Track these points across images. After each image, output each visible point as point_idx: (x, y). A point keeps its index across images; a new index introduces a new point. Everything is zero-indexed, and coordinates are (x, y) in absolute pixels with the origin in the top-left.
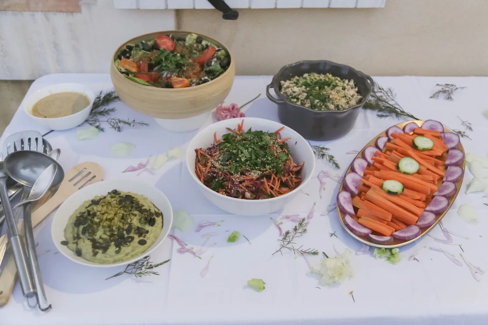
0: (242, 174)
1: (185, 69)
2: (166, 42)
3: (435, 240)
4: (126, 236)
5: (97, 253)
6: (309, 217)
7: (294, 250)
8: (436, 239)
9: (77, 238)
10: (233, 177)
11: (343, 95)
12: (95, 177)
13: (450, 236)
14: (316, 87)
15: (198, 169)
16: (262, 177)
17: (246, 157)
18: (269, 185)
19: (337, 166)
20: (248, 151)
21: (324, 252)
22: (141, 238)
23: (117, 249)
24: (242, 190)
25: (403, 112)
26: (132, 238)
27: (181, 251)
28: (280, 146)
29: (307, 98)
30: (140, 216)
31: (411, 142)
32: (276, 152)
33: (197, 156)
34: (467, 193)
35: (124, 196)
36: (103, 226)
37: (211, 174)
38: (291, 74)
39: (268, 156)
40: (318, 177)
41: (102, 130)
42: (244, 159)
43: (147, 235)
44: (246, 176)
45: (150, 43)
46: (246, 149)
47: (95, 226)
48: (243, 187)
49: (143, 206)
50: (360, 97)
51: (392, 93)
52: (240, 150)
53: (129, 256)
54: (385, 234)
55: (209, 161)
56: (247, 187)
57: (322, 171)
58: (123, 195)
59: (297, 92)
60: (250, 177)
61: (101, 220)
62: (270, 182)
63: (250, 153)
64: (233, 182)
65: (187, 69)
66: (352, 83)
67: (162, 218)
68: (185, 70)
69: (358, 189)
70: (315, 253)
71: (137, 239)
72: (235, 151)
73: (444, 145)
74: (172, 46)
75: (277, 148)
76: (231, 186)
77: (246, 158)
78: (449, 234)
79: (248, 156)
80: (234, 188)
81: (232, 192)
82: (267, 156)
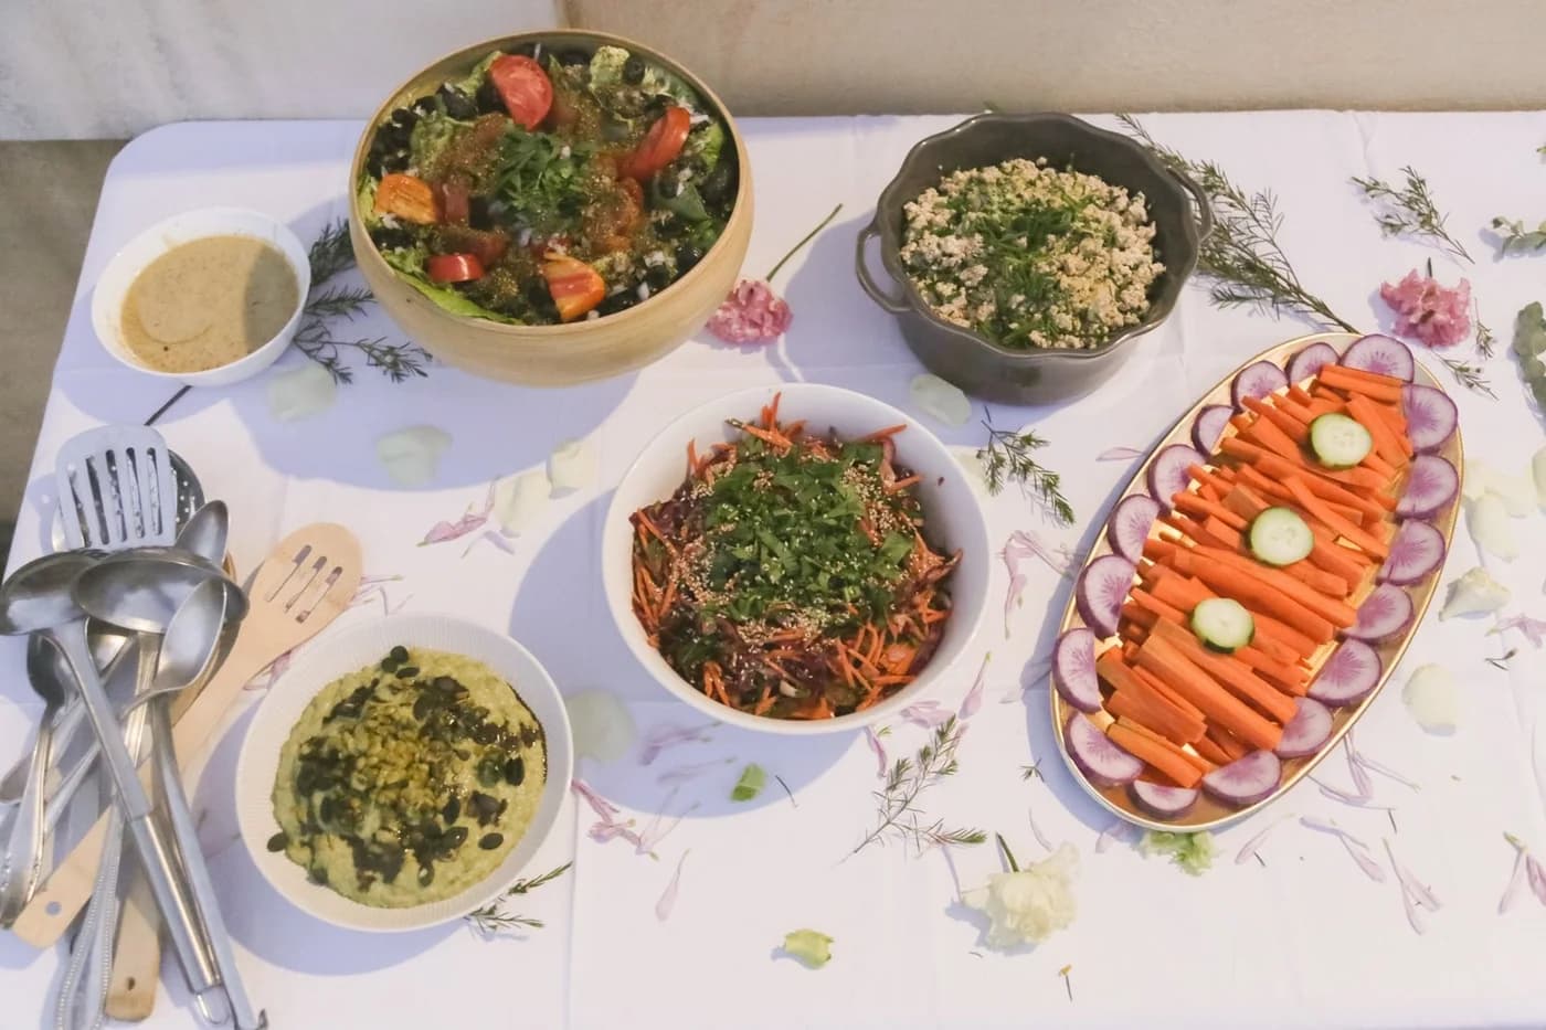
0: (772, 622)
1: (590, 213)
2: (523, 82)
3: (1321, 791)
4: (444, 828)
5: (372, 879)
6: (965, 711)
7: (916, 831)
8: (1327, 790)
9: (310, 829)
10: (744, 631)
11: (1103, 273)
12: (338, 570)
13: (1366, 777)
14: (1019, 238)
15: (640, 586)
16: (831, 630)
17: (783, 567)
18: (848, 654)
19: (1065, 511)
20: (789, 548)
21: (1000, 833)
22: (489, 829)
23: (424, 873)
24: (772, 674)
25: (1298, 291)
26: (464, 832)
27: (599, 835)
28: (888, 503)
29: (987, 281)
30: (478, 755)
31: (1302, 429)
32: (878, 530)
33: (637, 536)
34: (1444, 616)
35: (429, 683)
36: (377, 802)
37: (680, 612)
38: (941, 167)
39: (851, 557)
40: (1005, 552)
41: (345, 377)
42: (779, 575)
43: (504, 818)
44: (783, 627)
45: (469, 86)
46: (783, 542)
47: (356, 803)
48: (773, 665)
49: (486, 713)
50: (1159, 268)
51: (1268, 208)
52: (766, 545)
53: (458, 885)
54: (1179, 779)
55: (674, 565)
56: (787, 663)
57: (1020, 533)
58: (427, 677)
59: (956, 255)
60: (794, 632)
61: (372, 787)
62: (852, 647)
63: (798, 555)
64: (744, 648)
65: (595, 214)
66: (1139, 208)
67: (544, 746)
68: (590, 219)
69: (1119, 613)
70: (975, 839)
71: (476, 832)
72: (751, 547)
73: (1403, 438)
74: (544, 95)
75: (879, 512)
76: (738, 661)
77: (783, 572)
78: (1365, 768)
79: (791, 564)
80: (747, 665)
81: (743, 679)
82: (847, 556)
